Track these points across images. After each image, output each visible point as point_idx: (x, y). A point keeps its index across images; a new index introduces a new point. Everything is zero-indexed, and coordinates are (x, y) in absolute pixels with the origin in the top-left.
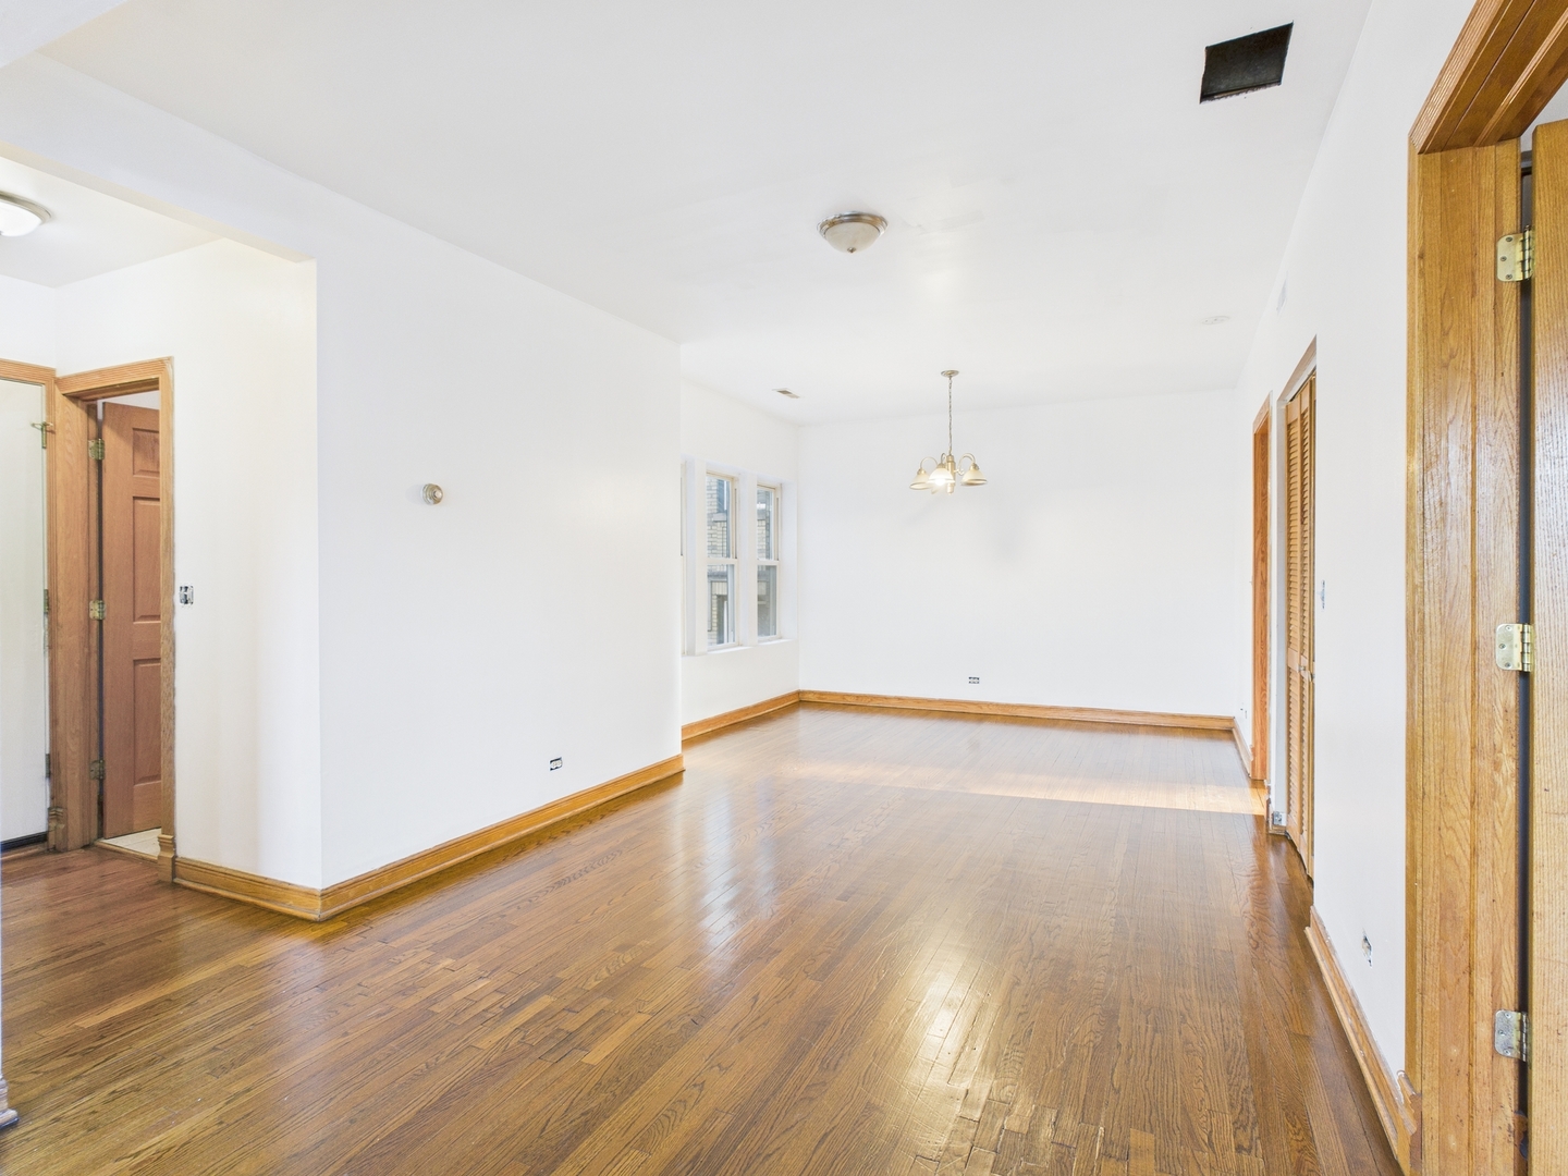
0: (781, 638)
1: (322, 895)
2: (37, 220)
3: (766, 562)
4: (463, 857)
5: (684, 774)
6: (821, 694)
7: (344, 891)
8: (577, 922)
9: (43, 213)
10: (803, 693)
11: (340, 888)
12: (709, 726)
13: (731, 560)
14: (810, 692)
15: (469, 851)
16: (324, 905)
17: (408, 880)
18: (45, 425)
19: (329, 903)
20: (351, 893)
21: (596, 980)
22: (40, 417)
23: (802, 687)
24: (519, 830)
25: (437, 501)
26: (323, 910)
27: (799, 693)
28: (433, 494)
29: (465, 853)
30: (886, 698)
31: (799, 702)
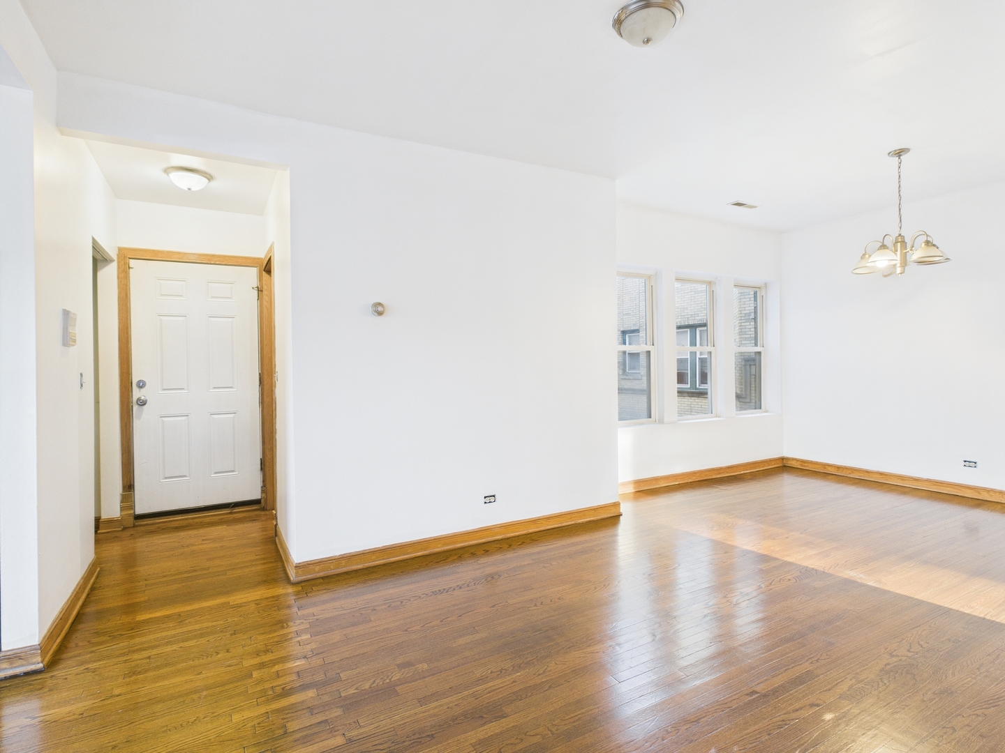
0: (766, 412)
1: (296, 567)
2: (206, 180)
3: (752, 349)
4: (405, 556)
5: (621, 517)
6: (803, 462)
7: (311, 567)
8: (406, 630)
9: (210, 178)
10: (788, 459)
11: (308, 564)
12: (676, 480)
13: (710, 348)
14: (793, 459)
15: (411, 553)
16: (297, 573)
17: (360, 566)
18: (258, 287)
19: (300, 572)
20: (317, 568)
21: (356, 689)
22: (255, 283)
23: (786, 454)
24: (454, 543)
25: (380, 314)
26: (296, 576)
27: (783, 459)
28: (379, 309)
29: (408, 554)
30: (867, 472)
31: (783, 467)
